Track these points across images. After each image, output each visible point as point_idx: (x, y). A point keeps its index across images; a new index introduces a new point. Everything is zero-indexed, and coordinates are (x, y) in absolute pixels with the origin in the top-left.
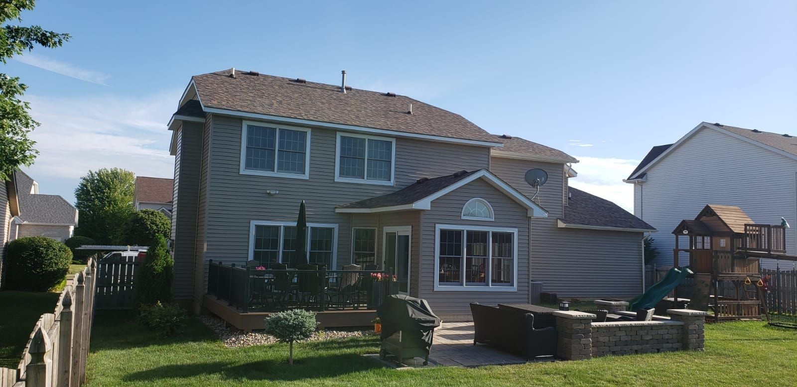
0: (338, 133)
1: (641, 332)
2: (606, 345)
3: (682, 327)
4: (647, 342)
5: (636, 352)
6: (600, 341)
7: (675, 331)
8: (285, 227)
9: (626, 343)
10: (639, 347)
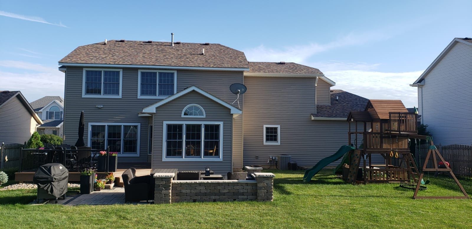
0: (139, 70)
1: (219, 188)
2: (187, 195)
3: (256, 185)
4: (224, 194)
5: (215, 201)
6: (182, 193)
7: (249, 187)
8: (109, 126)
9: (205, 194)
10: (217, 197)
